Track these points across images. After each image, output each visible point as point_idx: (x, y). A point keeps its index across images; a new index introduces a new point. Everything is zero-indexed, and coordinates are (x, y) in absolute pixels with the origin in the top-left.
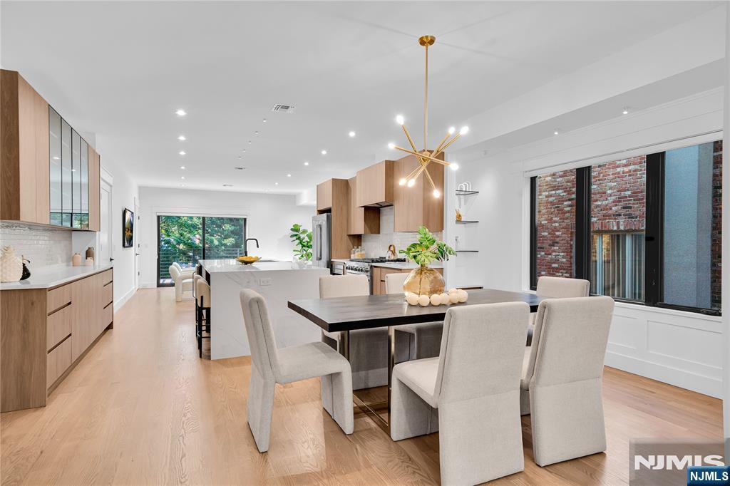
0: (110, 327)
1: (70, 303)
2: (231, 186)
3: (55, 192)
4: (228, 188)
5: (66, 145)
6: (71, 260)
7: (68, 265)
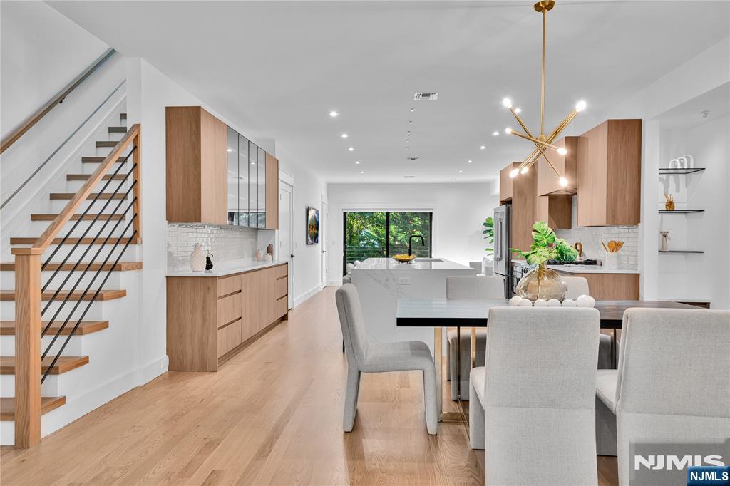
0: (284, 318)
1: (240, 291)
2: (412, 177)
3: (232, 196)
4: (409, 180)
5: (243, 156)
6: (255, 255)
7: (253, 260)
